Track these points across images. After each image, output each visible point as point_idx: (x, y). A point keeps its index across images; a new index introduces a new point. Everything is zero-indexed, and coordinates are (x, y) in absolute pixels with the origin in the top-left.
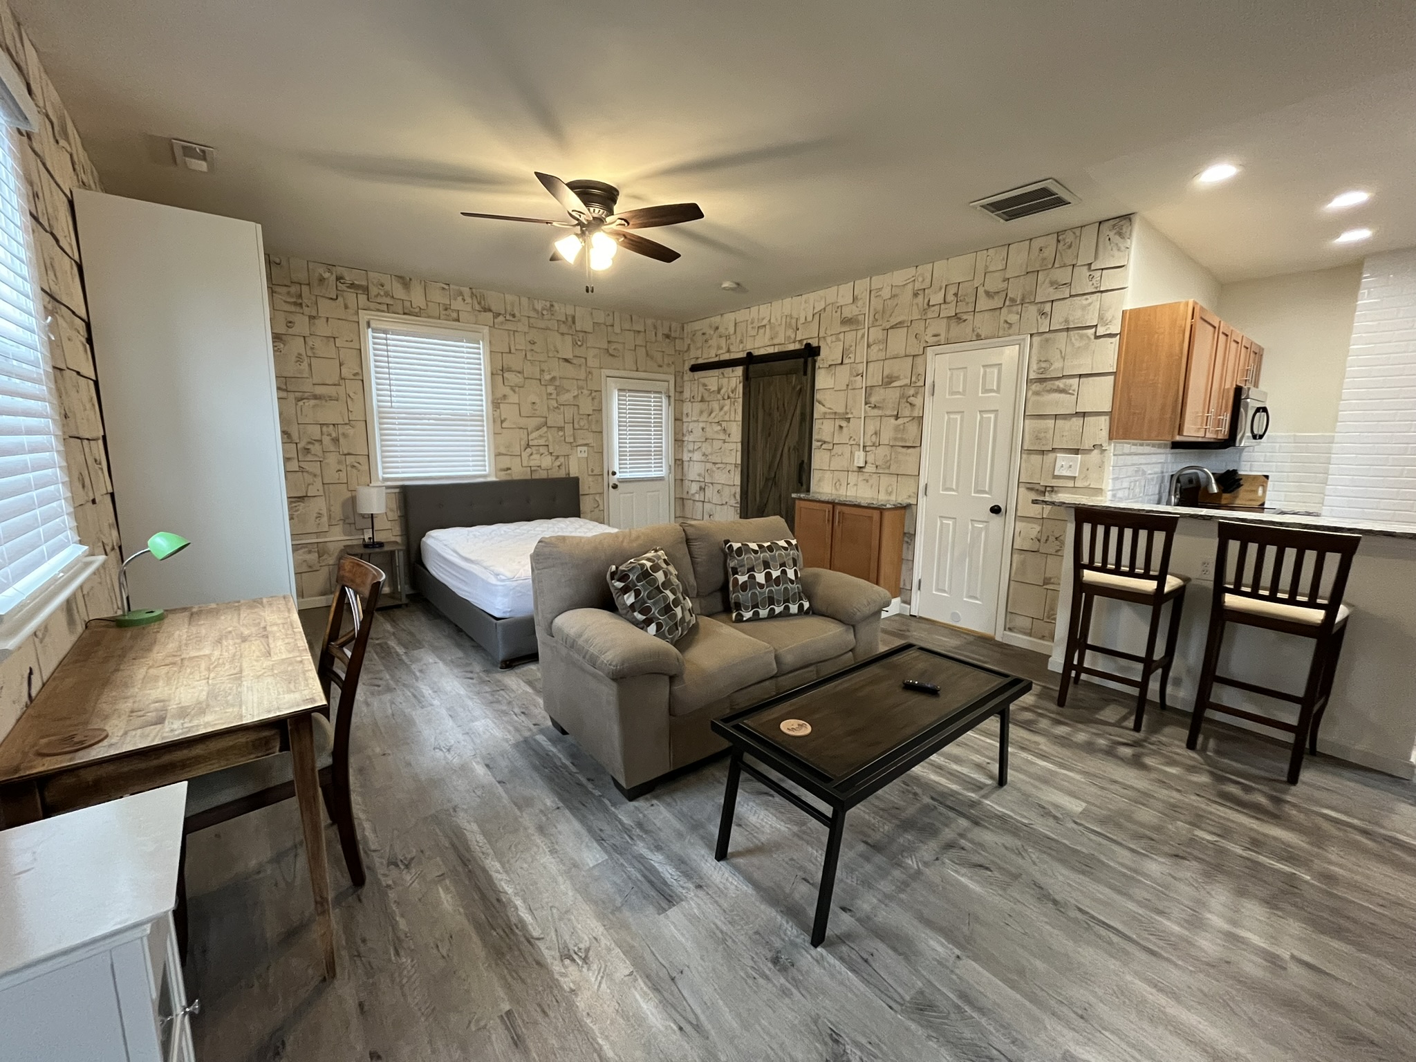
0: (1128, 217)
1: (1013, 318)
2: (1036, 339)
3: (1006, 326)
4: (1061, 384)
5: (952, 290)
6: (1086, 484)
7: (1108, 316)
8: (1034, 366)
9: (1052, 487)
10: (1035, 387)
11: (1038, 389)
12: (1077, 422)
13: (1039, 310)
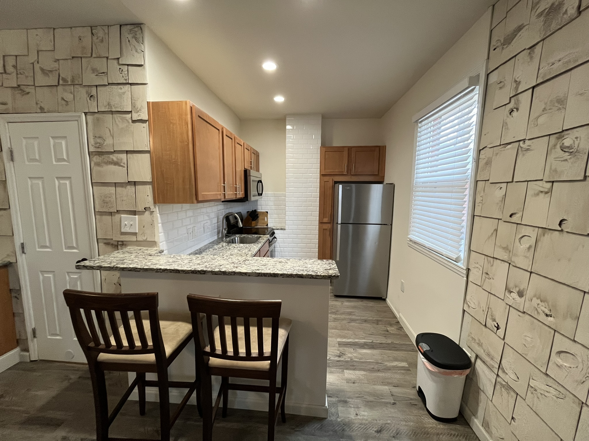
0: (138, 26)
1: (69, 97)
2: (90, 117)
3: (64, 102)
4: (114, 157)
5: (11, 62)
6: (145, 238)
7: (138, 105)
8: (92, 141)
9: (122, 241)
10: (96, 159)
11: (98, 160)
12: (130, 189)
13: (87, 92)
